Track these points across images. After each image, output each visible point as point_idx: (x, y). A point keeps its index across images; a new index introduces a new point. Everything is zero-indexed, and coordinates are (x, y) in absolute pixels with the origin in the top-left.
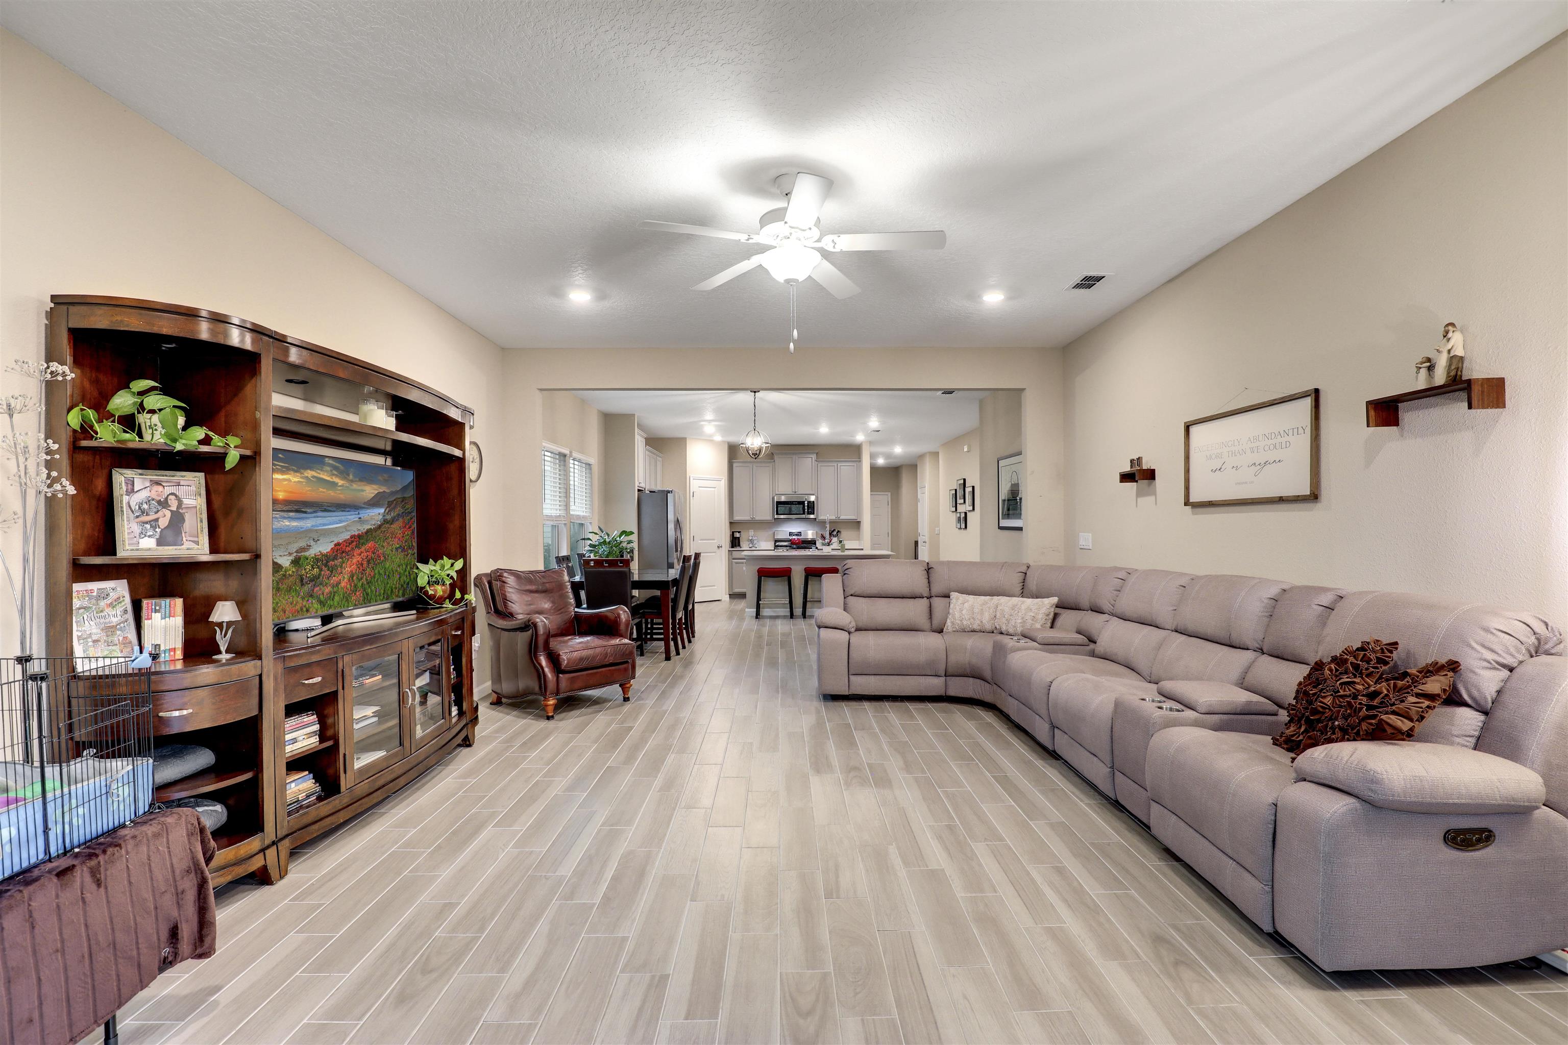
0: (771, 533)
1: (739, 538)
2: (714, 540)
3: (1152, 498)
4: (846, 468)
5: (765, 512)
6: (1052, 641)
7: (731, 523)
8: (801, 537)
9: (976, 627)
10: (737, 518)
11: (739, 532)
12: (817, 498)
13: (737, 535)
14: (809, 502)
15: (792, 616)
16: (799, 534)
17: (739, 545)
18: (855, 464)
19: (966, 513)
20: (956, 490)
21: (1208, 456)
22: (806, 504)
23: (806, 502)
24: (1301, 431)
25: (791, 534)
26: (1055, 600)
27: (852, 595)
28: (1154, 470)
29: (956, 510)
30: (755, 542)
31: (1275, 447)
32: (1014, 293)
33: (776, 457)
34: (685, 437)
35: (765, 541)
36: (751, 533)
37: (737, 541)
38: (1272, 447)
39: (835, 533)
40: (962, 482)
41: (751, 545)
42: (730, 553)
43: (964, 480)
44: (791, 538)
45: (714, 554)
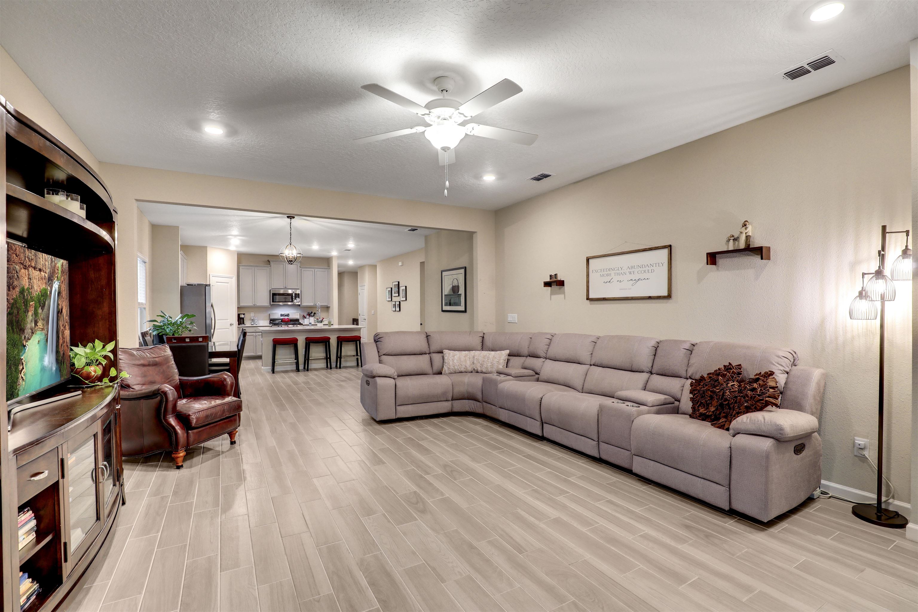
0: (267, 314)
1: (243, 318)
2: (227, 320)
3: (563, 296)
4: (320, 273)
5: (264, 300)
6: (519, 375)
7: (238, 308)
8: (289, 317)
9: (463, 370)
10: (242, 304)
11: (244, 314)
12: (301, 291)
13: (242, 316)
14: (295, 294)
15: (298, 370)
16: (288, 315)
17: (243, 323)
18: (326, 270)
19: (400, 302)
20: (391, 288)
21: (602, 275)
22: (294, 296)
23: (294, 294)
24: (661, 265)
25: (282, 315)
26: (507, 352)
27: (384, 355)
28: (563, 281)
29: (392, 300)
30: (256, 321)
31: (645, 271)
32: (501, 176)
33: (272, 263)
34: (206, 246)
35: (263, 320)
36: (252, 314)
37: (242, 320)
38: (643, 272)
39: (313, 314)
40: (397, 283)
41: (252, 323)
42: (239, 328)
43: (399, 282)
44: (282, 317)
45: (228, 330)
